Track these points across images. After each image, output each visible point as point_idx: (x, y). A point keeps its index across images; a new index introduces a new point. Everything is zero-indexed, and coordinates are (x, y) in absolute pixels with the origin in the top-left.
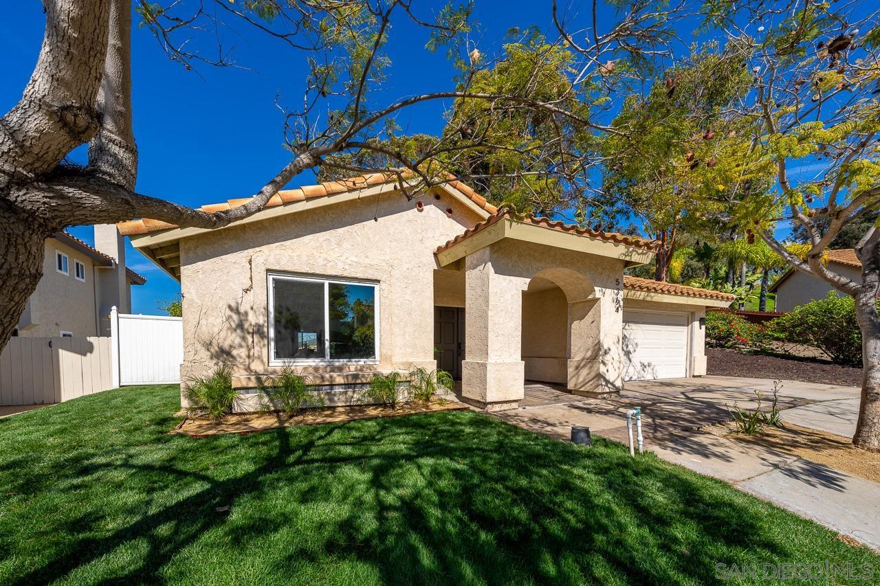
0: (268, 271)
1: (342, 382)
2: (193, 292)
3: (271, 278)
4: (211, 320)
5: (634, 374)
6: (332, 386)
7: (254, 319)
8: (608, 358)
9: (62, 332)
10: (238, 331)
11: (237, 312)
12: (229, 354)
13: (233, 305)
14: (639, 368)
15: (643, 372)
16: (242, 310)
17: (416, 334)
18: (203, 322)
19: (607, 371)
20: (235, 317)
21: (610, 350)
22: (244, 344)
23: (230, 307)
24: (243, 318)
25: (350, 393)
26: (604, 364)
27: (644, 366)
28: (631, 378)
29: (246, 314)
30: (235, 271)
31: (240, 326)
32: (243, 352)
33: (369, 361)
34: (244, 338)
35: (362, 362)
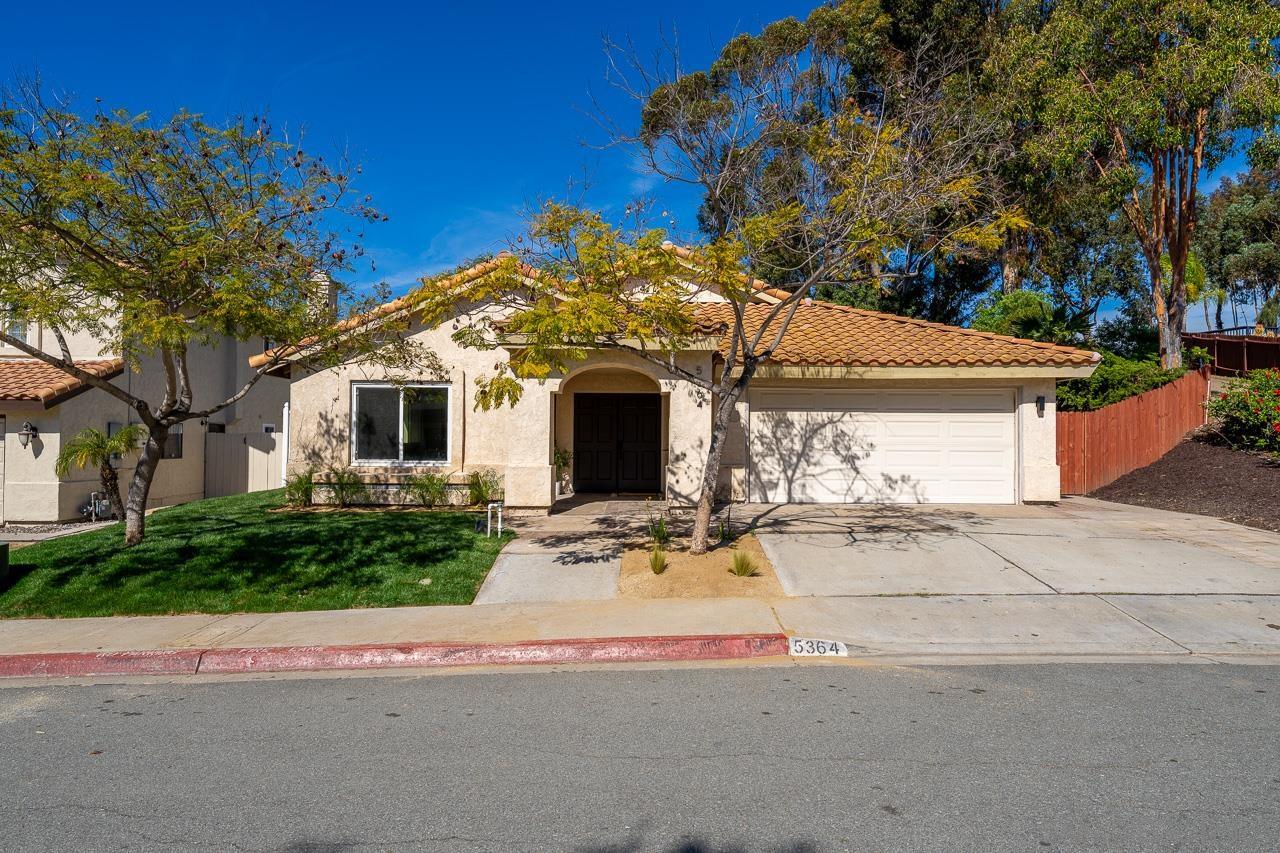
0: (352, 382)
1: (396, 482)
2: (298, 403)
3: (354, 387)
4: (310, 426)
5: (867, 493)
6: (387, 485)
7: (338, 424)
8: (682, 465)
9: (265, 425)
10: (326, 436)
11: (326, 420)
12: (319, 456)
13: (324, 413)
14: (880, 483)
15: (889, 491)
16: (329, 418)
17: (492, 435)
18: (304, 428)
19: (677, 482)
20: (324, 424)
21: (685, 455)
22: (329, 447)
23: (321, 414)
24: (330, 424)
25: (403, 494)
26: (674, 474)
27: (890, 481)
28: (859, 499)
29: (332, 420)
30: (328, 384)
31: (327, 432)
32: (328, 453)
33: (438, 463)
34: (329, 442)
35: (431, 463)
